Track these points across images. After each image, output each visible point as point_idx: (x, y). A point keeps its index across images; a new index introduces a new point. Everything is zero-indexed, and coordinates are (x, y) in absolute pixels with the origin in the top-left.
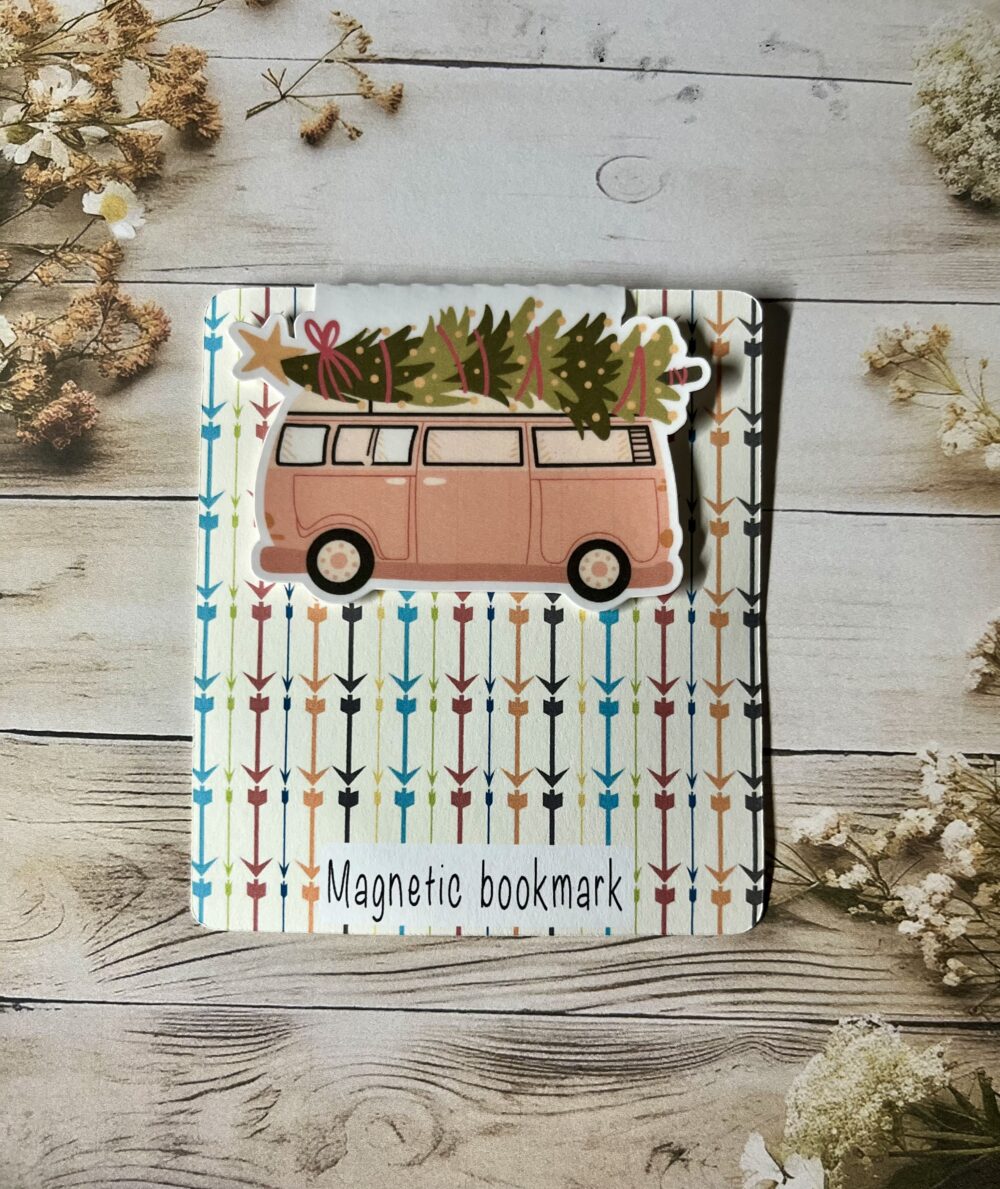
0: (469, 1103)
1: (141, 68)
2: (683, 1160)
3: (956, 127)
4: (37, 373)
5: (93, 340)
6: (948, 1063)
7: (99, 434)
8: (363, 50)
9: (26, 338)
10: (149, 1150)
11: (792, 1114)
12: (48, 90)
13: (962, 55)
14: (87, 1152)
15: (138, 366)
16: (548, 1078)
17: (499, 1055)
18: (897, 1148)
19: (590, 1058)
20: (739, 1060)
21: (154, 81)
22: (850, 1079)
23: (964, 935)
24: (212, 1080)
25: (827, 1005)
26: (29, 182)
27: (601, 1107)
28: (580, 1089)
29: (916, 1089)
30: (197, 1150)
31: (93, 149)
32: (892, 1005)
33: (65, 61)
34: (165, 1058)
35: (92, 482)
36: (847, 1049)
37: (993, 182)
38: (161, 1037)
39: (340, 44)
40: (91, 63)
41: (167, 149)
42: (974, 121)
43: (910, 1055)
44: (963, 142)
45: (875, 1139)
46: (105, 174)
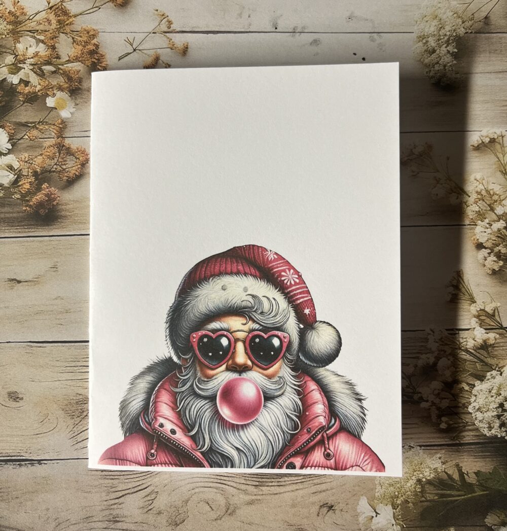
0: (240, 491)
1: (68, 37)
2: (333, 510)
3: (434, 51)
4: (30, 181)
5: (55, 164)
6: (443, 461)
7: (60, 207)
8: (169, 28)
9: (25, 165)
10: (102, 521)
11: (378, 488)
12: (25, 48)
13: (436, 17)
14: (75, 524)
15: (76, 175)
16: (274, 478)
18: (423, 499)
21: (75, 44)
23: (448, 407)
24: (128, 489)
26: (20, 93)
27: (297, 489)
28: (287, 483)
29: (430, 473)
30: (123, 520)
31: (49, 77)
32: (419, 438)
33: (32, 34)
34: (107, 481)
35: (59, 229)
37: (450, 76)
38: (104, 472)
39: (159, 24)
40: (45, 35)
41: (83, 76)
42: (442, 48)
43: (427, 459)
44: (437, 58)
45: (414, 495)
46: (55, 88)
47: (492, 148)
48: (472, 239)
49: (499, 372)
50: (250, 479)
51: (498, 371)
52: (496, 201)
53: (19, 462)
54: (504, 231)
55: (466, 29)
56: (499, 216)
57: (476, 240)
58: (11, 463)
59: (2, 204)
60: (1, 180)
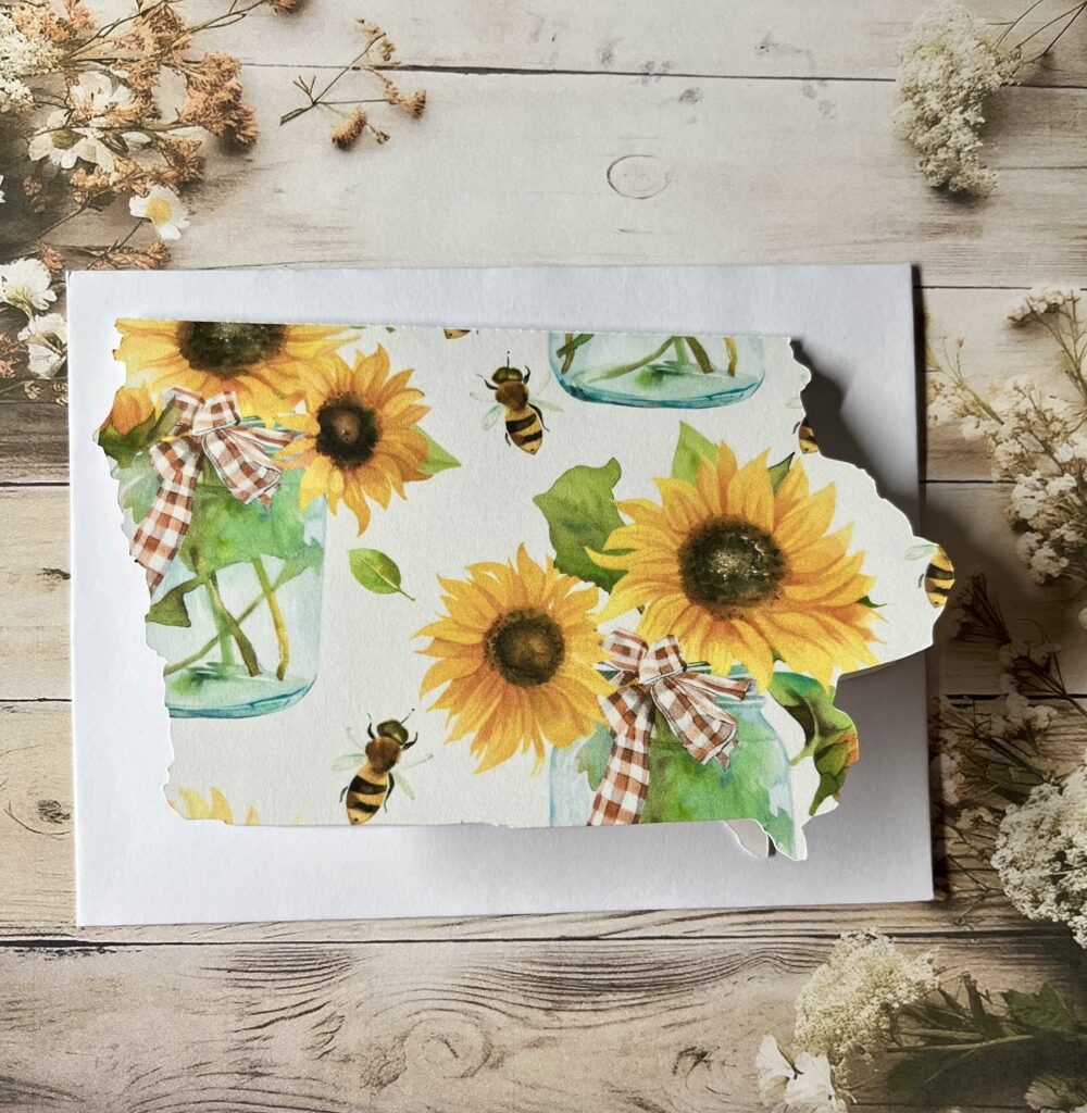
0: (515, 1020)
1: (178, 75)
2: (706, 1061)
3: (936, 120)
6: (937, 967)
8: (387, 58)
10: (227, 1073)
11: (801, 1018)
12: (90, 96)
13: (943, 49)
14: (170, 1078)
16: (585, 995)
17: (539, 977)
18: (894, 1045)
19: (621, 976)
20: (754, 972)
21: (191, 88)
22: (851, 985)
23: (949, 856)
24: (282, 1009)
25: (830, 921)
26: (77, 186)
27: (632, 1019)
28: (612, 1004)
29: (909, 992)
30: (270, 1071)
31: (137, 154)
32: (887, 919)
33: (104, 67)
34: (238, 990)
36: (848, 959)
37: (969, 173)
38: (234, 973)
39: (366, 51)
40: (130, 69)
41: (207, 155)
42: (953, 114)
43: (903, 963)
44: (942, 135)
45: (875, 1037)
46: (150, 177)
47: (1051, 325)
48: (1006, 510)
49: (1057, 788)
50: (535, 995)
51: (1054, 785)
52: (1057, 434)
53: (60, 946)
54: (1073, 495)
55: (1003, 77)
56: (1064, 464)
57: (1013, 512)
58: (42, 949)
59: (35, 414)
60: (34, 367)
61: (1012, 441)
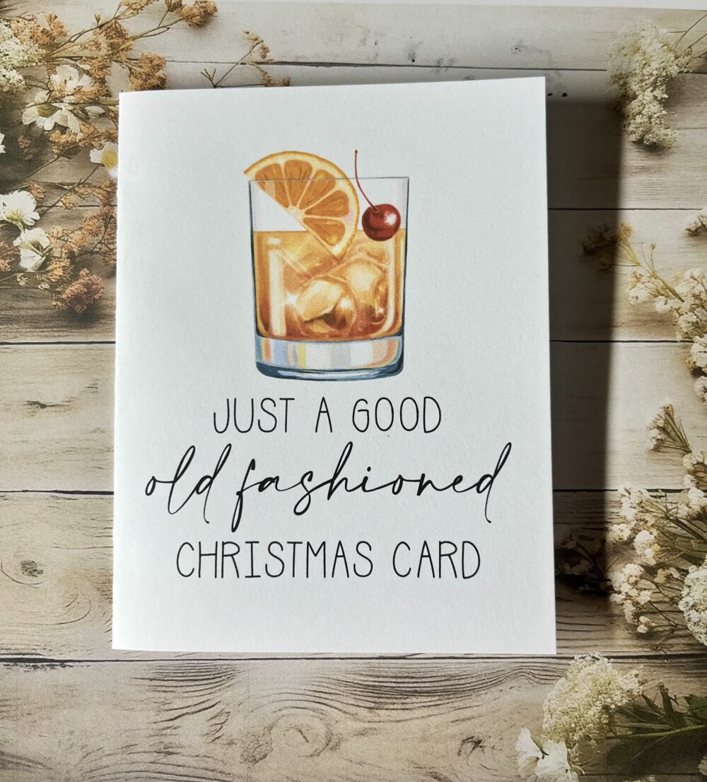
0: (348, 716)
1: (123, 67)
2: (481, 747)
3: (635, 97)
4: (64, 265)
5: (99, 243)
6: (641, 680)
7: (104, 302)
8: (264, 57)
9: (57, 243)
10: (149, 752)
11: (547, 716)
12: (64, 81)
13: (639, 49)
14: (109, 755)
16: (396, 698)
17: (365, 685)
18: (611, 734)
19: (422, 685)
20: (514, 683)
21: (132, 77)
22: (582, 693)
23: (649, 602)
24: (187, 707)
25: (567, 647)
26: (55, 142)
27: (429, 715)
28: (416, 705)
29: (622, 697)
30: (178, 751)
31: (95, 121)
32: (606, 646)
33: (73, 62)
34: (157, 693)
35: (101, 333)
36: (580, 674)
37: (658, 132)
38: (154, 681)
39: (250, 52)
40: (91, 64)
42: (646, 93)
43: (618, 676)
44: (639, 106)
45: (598, 729)
46: (103, 137)
48: (687, 361)
50: (362, 698)
53: (34, 662)
55: (680, 67)
57: (692, 362)
58: (22, 664)
59: (23, 296)
60: (23, 264)
61: (690, 314)
